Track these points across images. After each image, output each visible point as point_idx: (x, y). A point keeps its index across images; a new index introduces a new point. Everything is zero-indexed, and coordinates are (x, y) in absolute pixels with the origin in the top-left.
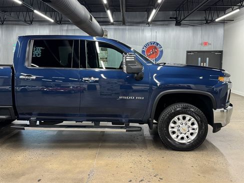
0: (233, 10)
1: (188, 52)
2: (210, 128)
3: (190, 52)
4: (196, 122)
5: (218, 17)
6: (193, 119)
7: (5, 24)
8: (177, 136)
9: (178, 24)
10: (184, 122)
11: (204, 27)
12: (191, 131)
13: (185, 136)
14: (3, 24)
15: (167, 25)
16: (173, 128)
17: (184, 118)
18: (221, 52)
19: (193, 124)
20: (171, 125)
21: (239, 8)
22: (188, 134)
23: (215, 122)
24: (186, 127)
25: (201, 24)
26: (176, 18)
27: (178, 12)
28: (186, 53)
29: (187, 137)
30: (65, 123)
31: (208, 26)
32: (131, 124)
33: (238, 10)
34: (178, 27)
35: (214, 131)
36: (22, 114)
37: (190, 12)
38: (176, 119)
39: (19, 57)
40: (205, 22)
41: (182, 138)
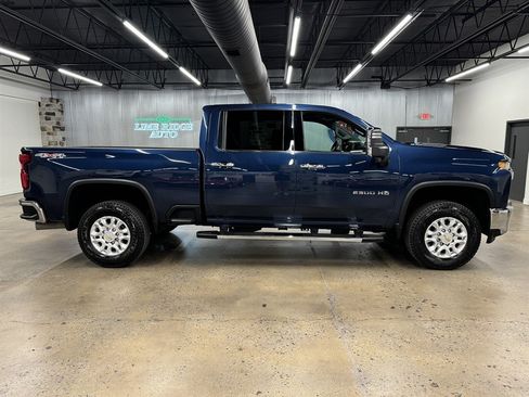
0: (477, 65)
1: (399, 129)
2: (484, 237)
3: (402, 129)
4: (464, 228)
5: (450, 76)
6: (460, 224)
7: (124, 89)
8: (437, 249)
9: (386, 86)
10: (447, 228)
11: (423, 91)
12: (457, 241)
13: (447, 249)
14: (120, 88)
15: (367, 87)
16: (430, 236)
17: (447, 222)
18: (449, 128)
19: (459, 231)
20: (429, 232)
21: (489, 62)
22: (452, 245)
23: (492, 228)
24: (449, 236)
25: (419, 87)
26: (381, 78)
27: (384, 68)
28: (395, 130)
29: (451, 250)
30: (264, 230)
31: (430, 89)
32: (365, 233)
33: (487, 64)
34: (384, 91)
35: (489, 241)
36: (213, 217)
37: (409, 68)
38: (435, 223)
39: (208, 138)
40: (426, 83)
41: (443, 252)
